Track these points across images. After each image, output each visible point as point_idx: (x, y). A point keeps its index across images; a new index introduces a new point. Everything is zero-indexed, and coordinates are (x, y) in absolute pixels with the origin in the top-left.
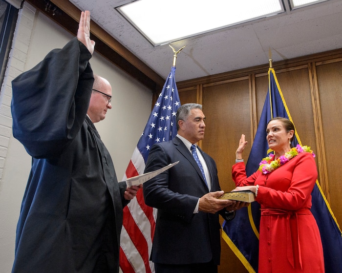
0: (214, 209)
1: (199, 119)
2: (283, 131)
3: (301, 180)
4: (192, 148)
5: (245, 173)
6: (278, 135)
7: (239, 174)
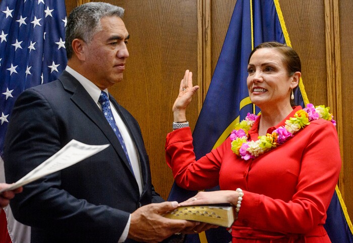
0: (156, 236)
1: (117, 40)
2: (282, 73)
3: (317, 177)
4: (101, 100)
5: (192, 150)
6: (273, 80)
7: (182, 152)
